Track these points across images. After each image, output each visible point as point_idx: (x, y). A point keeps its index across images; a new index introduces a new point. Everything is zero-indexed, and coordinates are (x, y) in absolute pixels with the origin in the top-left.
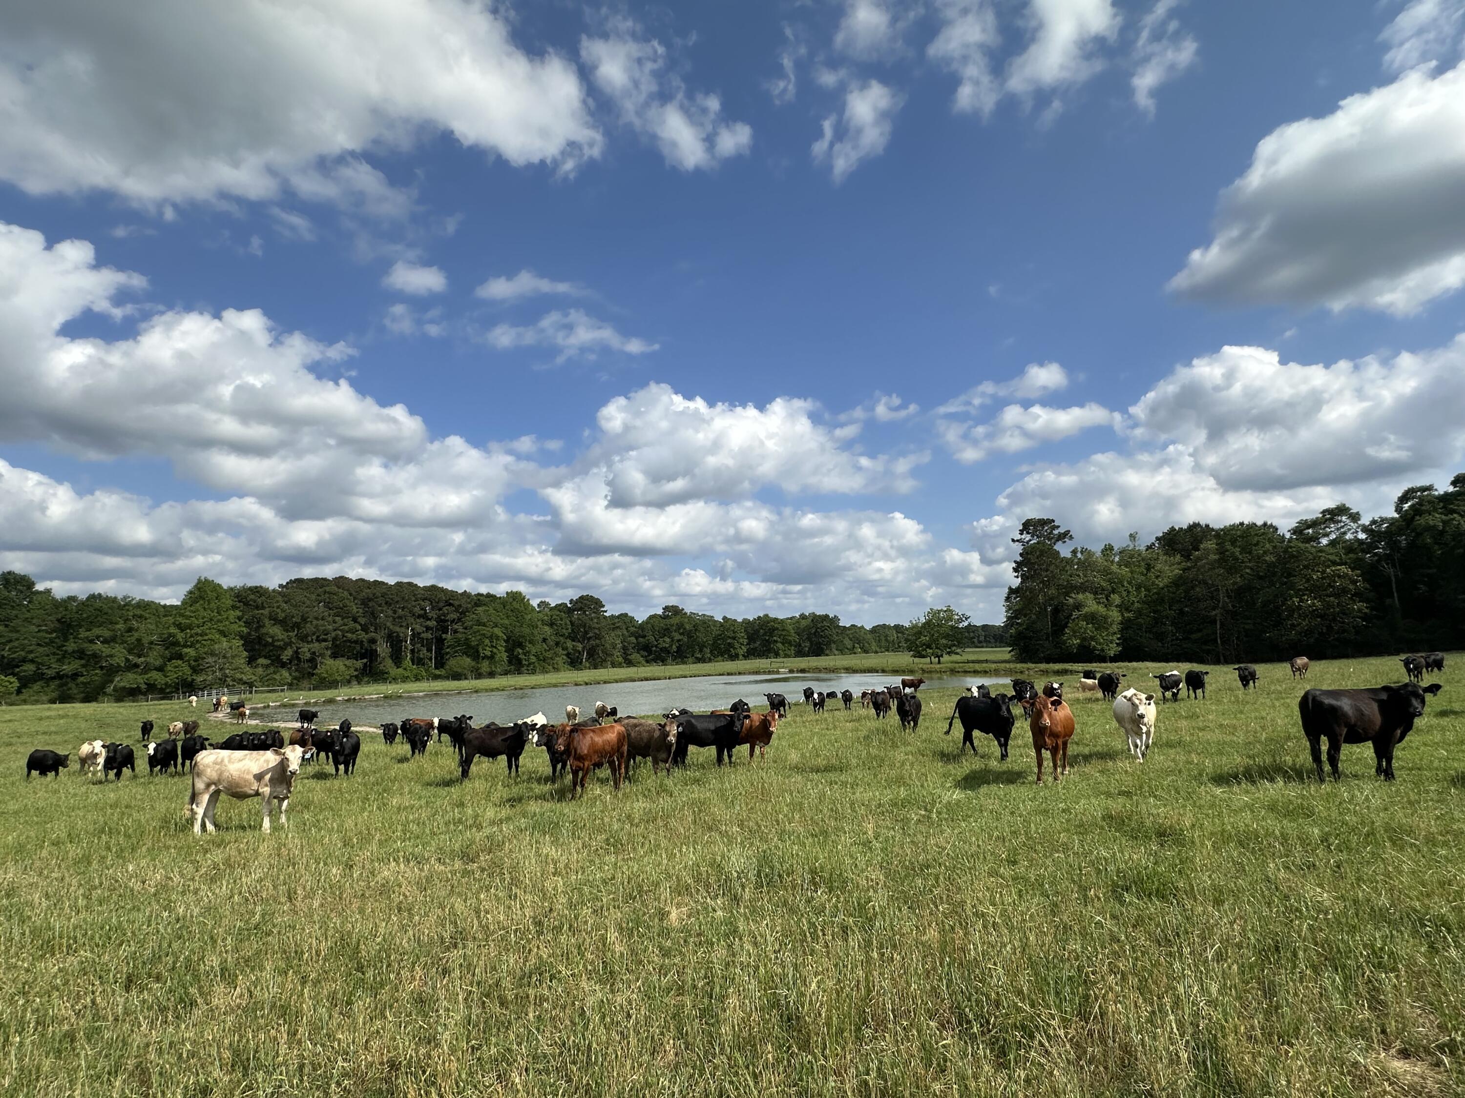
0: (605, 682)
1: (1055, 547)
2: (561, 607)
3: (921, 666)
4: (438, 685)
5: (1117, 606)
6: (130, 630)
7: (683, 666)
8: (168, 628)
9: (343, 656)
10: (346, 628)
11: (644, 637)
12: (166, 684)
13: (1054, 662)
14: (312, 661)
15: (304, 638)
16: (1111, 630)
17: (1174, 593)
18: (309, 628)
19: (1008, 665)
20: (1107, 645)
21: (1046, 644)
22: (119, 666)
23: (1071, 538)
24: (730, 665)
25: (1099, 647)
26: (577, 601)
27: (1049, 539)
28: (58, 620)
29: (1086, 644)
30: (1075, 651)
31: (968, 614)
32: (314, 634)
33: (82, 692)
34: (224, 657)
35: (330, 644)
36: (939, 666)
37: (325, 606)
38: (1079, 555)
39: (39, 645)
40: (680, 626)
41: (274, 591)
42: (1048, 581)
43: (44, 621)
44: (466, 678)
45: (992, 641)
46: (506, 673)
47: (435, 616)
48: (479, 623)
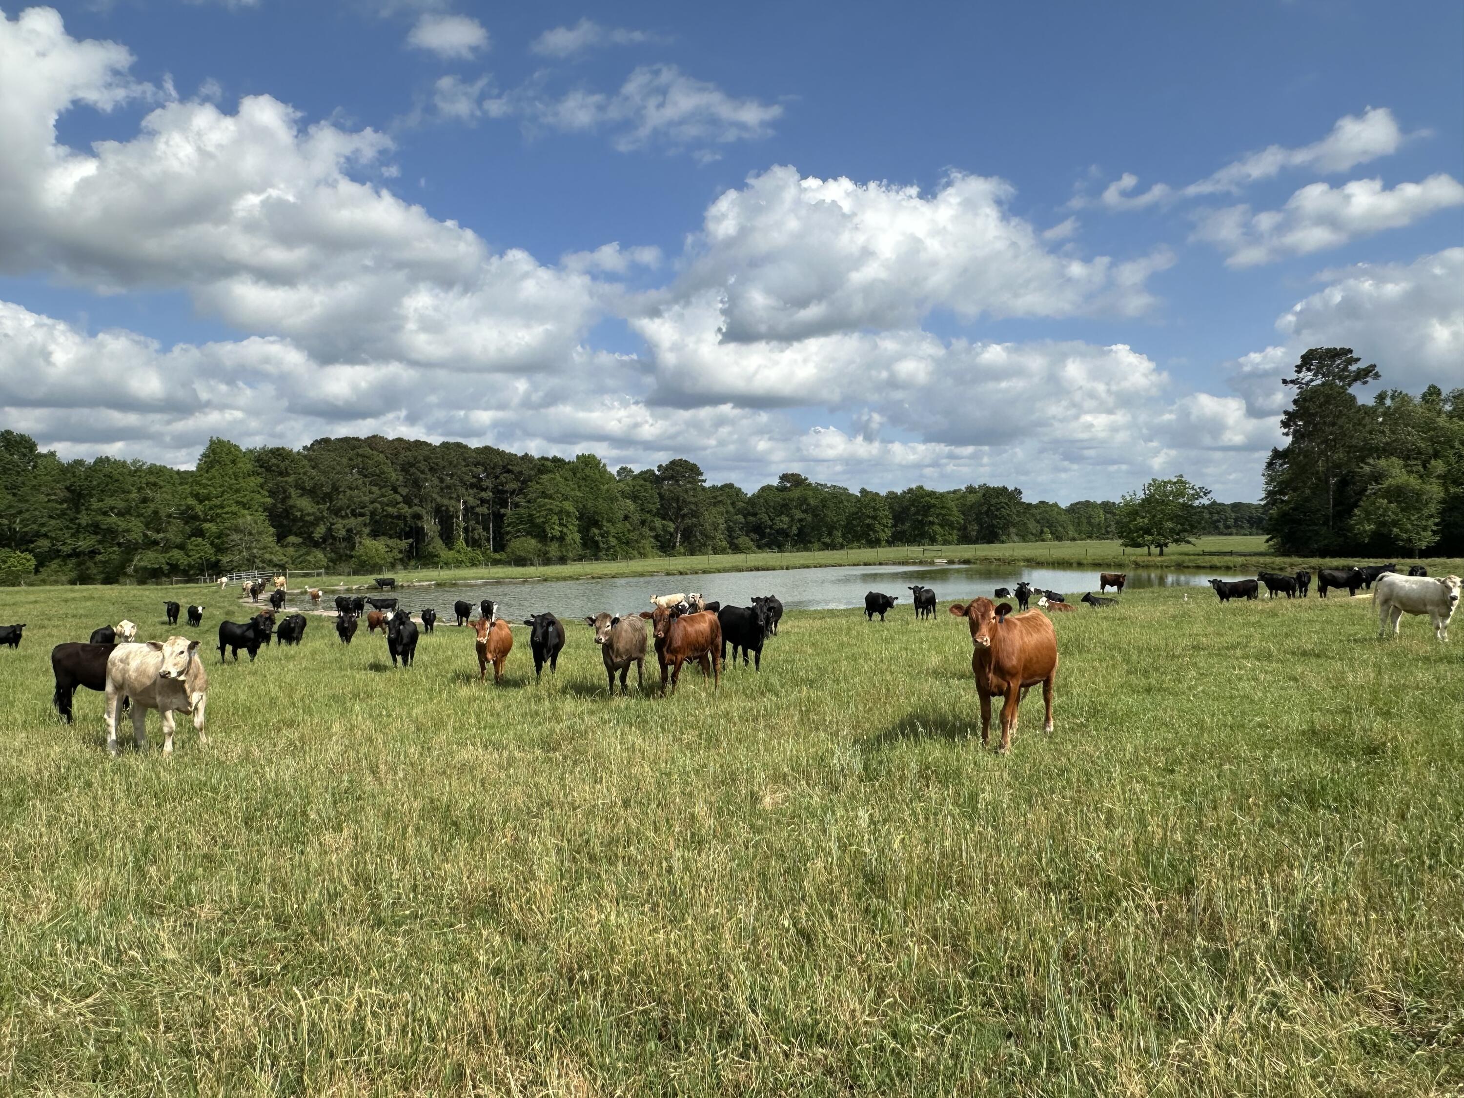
0: (704, 572)
1: (1351, 390)
2: (647, 475)
3: (1133, 558)
4: (499, 572)
5: (1438, 477)
6: (145, 500)
7: (805, 554)
8: (186, 498)
9: (384, 534)
10: (385, 499)
11: (755, 515)
12: (189, 565)
13: (1333, 556)
14: (349, 539)
15: (336, 512)
16: (1426, 512)
18: (342, 500)
19: (1262, 560)
20: (1418, 533)
21: (1324, 530)
22: (137, 543)
23: (1377, 376)
24: (868, 553)
25: (1404, 536)
26: (667, 468)
27: (1341, 378)
28: (67, 488)
29: (1385, 531)
30: (1367, 540)
31: (1208, 488)
32: (348, 507)
33: (102, 572)
34: (250, 534)
35: (367, 519)
36: (1159, 559)
37: (359, 472)
38: (1388, 402)
39: (51, 517)
40: (803, 500)
41: (299, 453)
42: (1334, 440)
43: (52, 489)
44: (532, 564)
45: (1246, 525)
46: (580, 558)
47: (491, 486)
48: (544, 495)
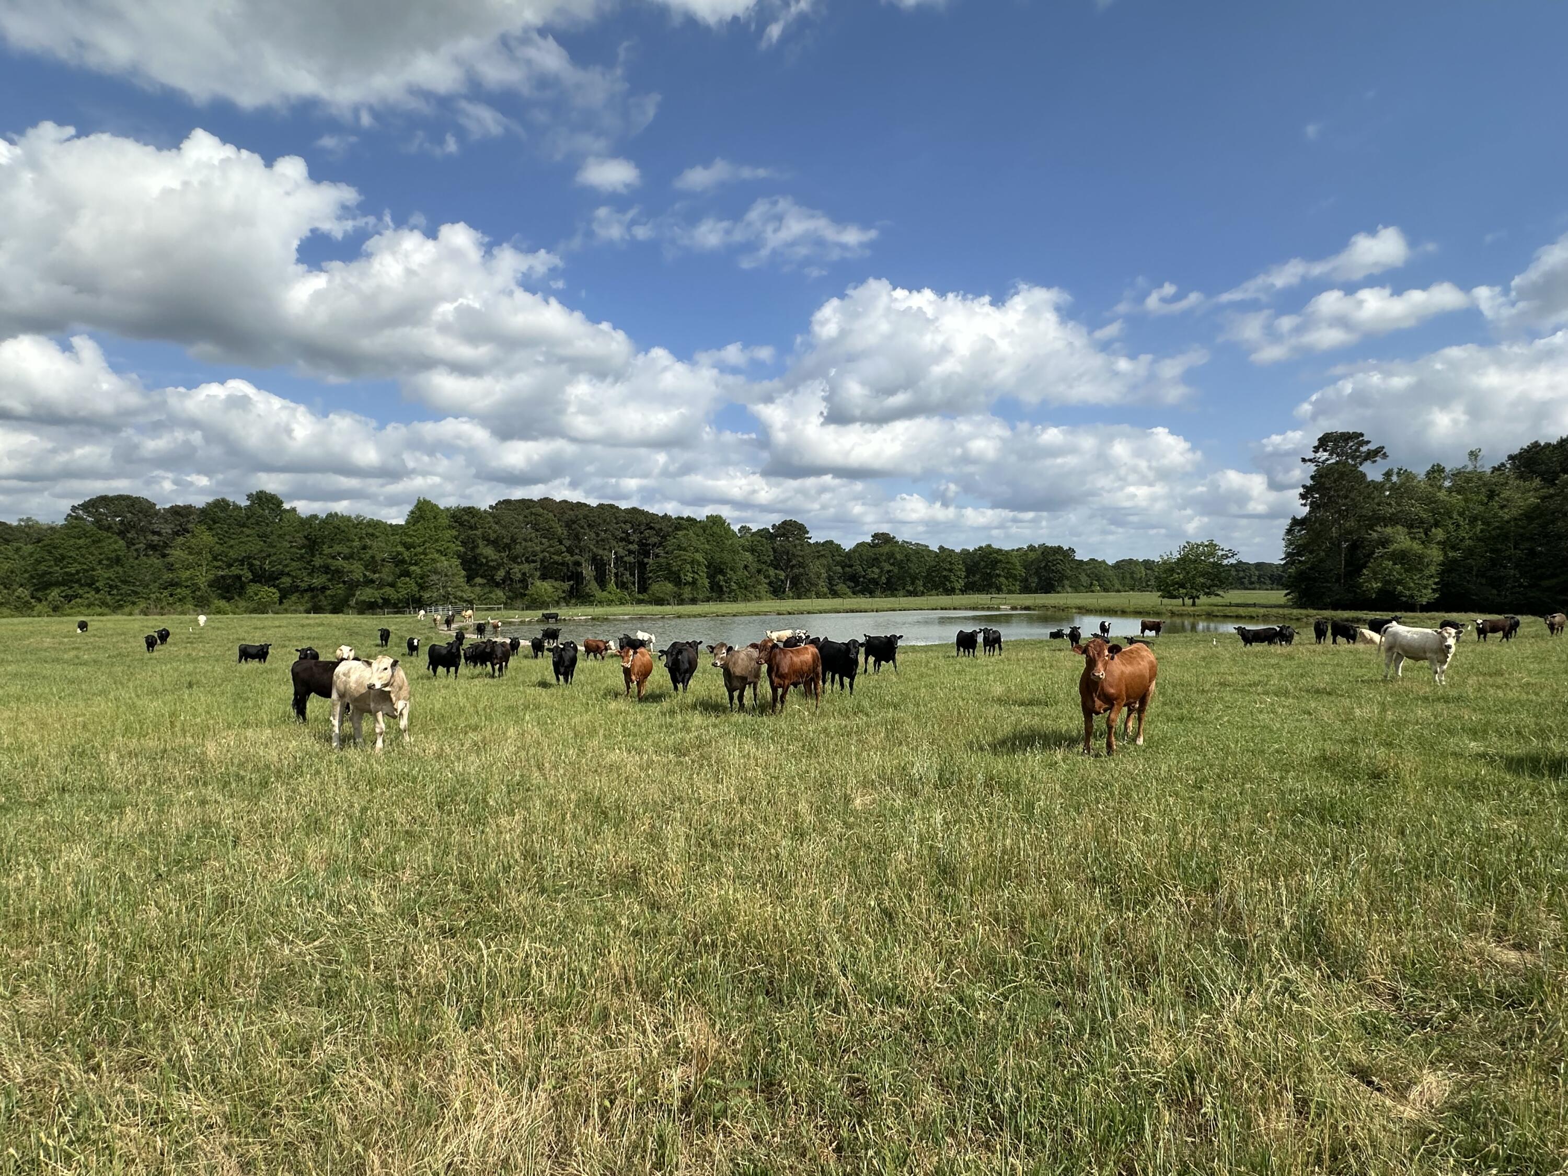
1: (1362, 468)
2: (763, 533)
3: (1169, 608)
4: (642, 609)
5: (1439, 543)
6: (365, 547)
7: (892, 599)
8: (396, 546)
9: (551, 578)
10: (552, 550)
11: (851, 566)
12: (398, 600)
13: (1344, 609)
14: (523, 580)
15: (514, 559)
16: (1427, 573)
17: (1524, 528)
18: (518, 549)
19: (1281, 611)
20: (1419, 591)
21: (1336, 587)
22: (358, 581)
23: (1385, 456)
24: (945, 600)
25: (1407, 593)
26: (779, 527)
27: (1353, 458)
28: (305, 537)
29: (1390, 588)
30: (1374, 596)
31: (1236, 550)
32: (523, 555)
33: (331, 604)
34: (446, 575)
35: (538, 565)
36: (1192, 609)
37: (532, 527)
38: (1395, 478)
39: (292, 560)
40: (891, 555)
41: (485, 511)
42: (1346, 510)
43: (294, 537)
44: (669, 604)
45: (1268, 581)
46: (708, 600)
47: (637, 540)
48: (680, 548)
